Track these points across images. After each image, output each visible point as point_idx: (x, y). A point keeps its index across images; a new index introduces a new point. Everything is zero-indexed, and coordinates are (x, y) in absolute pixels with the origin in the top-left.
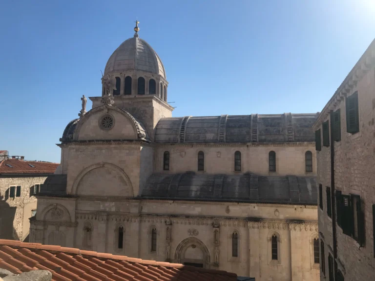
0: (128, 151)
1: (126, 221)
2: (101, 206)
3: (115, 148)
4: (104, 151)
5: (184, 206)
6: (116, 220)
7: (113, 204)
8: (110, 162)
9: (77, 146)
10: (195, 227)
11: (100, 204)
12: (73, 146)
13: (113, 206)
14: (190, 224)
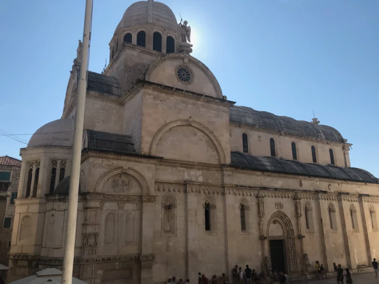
0: (216, 112)
1: (216, 195)
2: (186, 174)
3: (202, 105)
4: (190, 106)
5: (269, 179)
6: (204, 193)
7: (200, 172)
8: (197, 120)
9: (156, 93)
10: (280, 200)
11: (184, 172)
12: (150, 91)
13: (200, 175)
14: (276, 197)
